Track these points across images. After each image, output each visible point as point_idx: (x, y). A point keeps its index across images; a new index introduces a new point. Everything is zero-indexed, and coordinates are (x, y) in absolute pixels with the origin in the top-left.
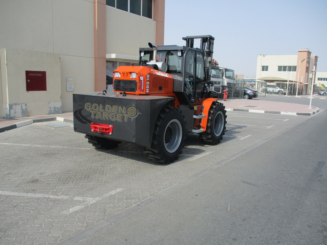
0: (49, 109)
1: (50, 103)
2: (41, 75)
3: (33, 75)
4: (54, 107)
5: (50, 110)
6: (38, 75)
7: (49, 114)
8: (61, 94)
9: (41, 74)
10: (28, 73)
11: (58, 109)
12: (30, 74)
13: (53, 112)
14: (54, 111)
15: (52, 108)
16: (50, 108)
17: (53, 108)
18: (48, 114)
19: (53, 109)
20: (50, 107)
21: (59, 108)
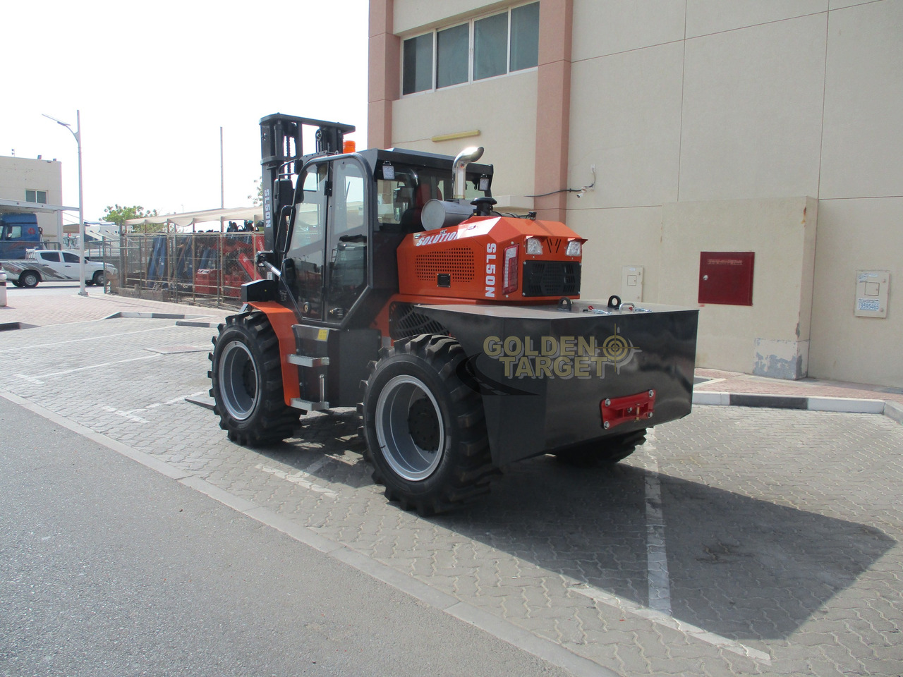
0: (756, 360)
1: (760, 341)
2: (741, 262)
3: (717, 262)
4: (772, 357)
5: (757, 363)
6: (732, 262)
7: (754, 373)
8: (796, 320)
9: (738, 259)
10: (705, 256)
11: (782, 365)
12: (711, 261)
13: (766, 369)
14: (769, 368)
15: (764, 357)
16: (760, 357)
17: (769, 359)
18: (751, 372)
19: (766, 362)
20: (758, 354)
21: (786, 362)
